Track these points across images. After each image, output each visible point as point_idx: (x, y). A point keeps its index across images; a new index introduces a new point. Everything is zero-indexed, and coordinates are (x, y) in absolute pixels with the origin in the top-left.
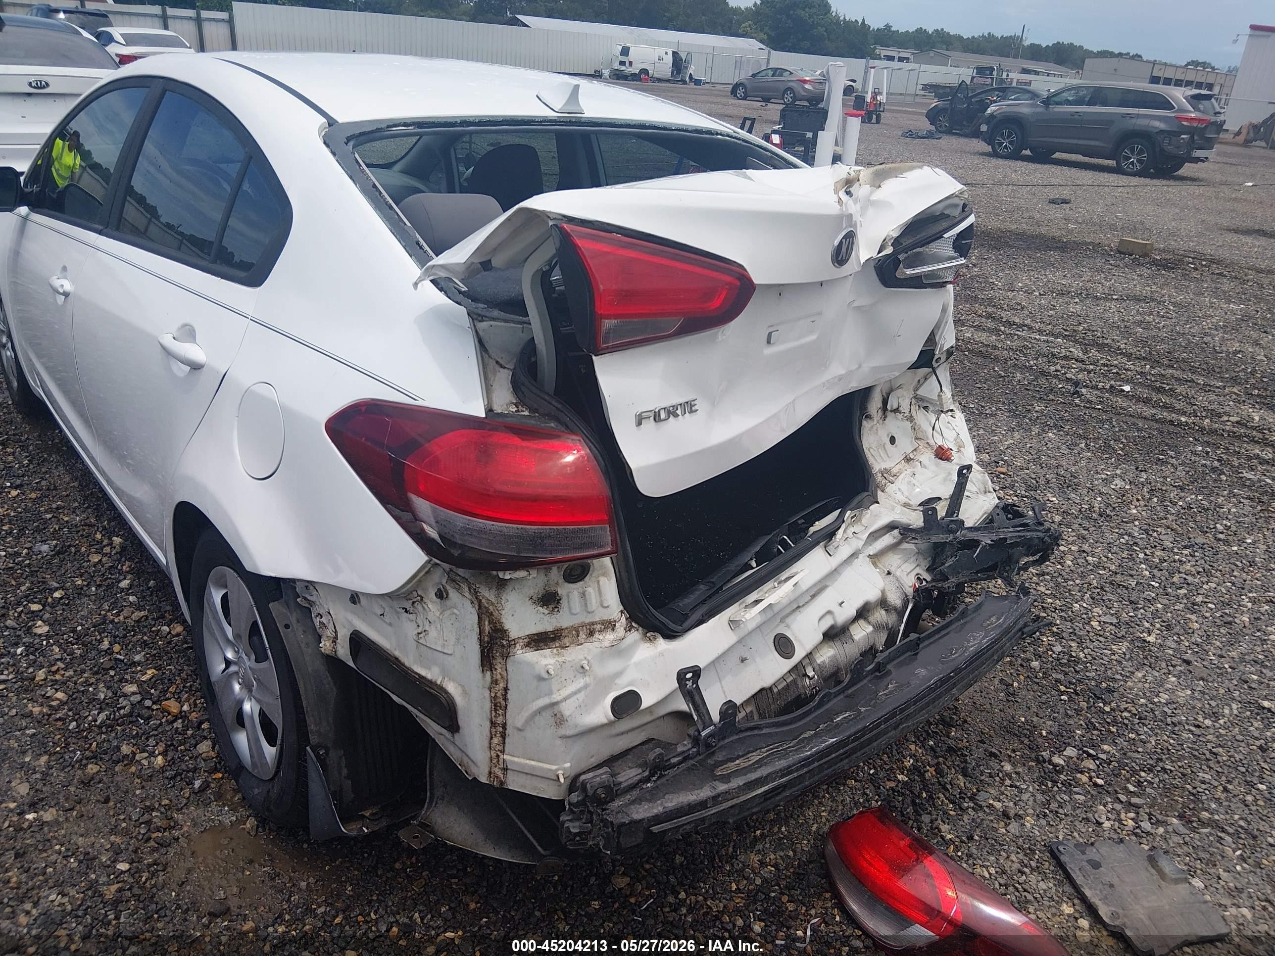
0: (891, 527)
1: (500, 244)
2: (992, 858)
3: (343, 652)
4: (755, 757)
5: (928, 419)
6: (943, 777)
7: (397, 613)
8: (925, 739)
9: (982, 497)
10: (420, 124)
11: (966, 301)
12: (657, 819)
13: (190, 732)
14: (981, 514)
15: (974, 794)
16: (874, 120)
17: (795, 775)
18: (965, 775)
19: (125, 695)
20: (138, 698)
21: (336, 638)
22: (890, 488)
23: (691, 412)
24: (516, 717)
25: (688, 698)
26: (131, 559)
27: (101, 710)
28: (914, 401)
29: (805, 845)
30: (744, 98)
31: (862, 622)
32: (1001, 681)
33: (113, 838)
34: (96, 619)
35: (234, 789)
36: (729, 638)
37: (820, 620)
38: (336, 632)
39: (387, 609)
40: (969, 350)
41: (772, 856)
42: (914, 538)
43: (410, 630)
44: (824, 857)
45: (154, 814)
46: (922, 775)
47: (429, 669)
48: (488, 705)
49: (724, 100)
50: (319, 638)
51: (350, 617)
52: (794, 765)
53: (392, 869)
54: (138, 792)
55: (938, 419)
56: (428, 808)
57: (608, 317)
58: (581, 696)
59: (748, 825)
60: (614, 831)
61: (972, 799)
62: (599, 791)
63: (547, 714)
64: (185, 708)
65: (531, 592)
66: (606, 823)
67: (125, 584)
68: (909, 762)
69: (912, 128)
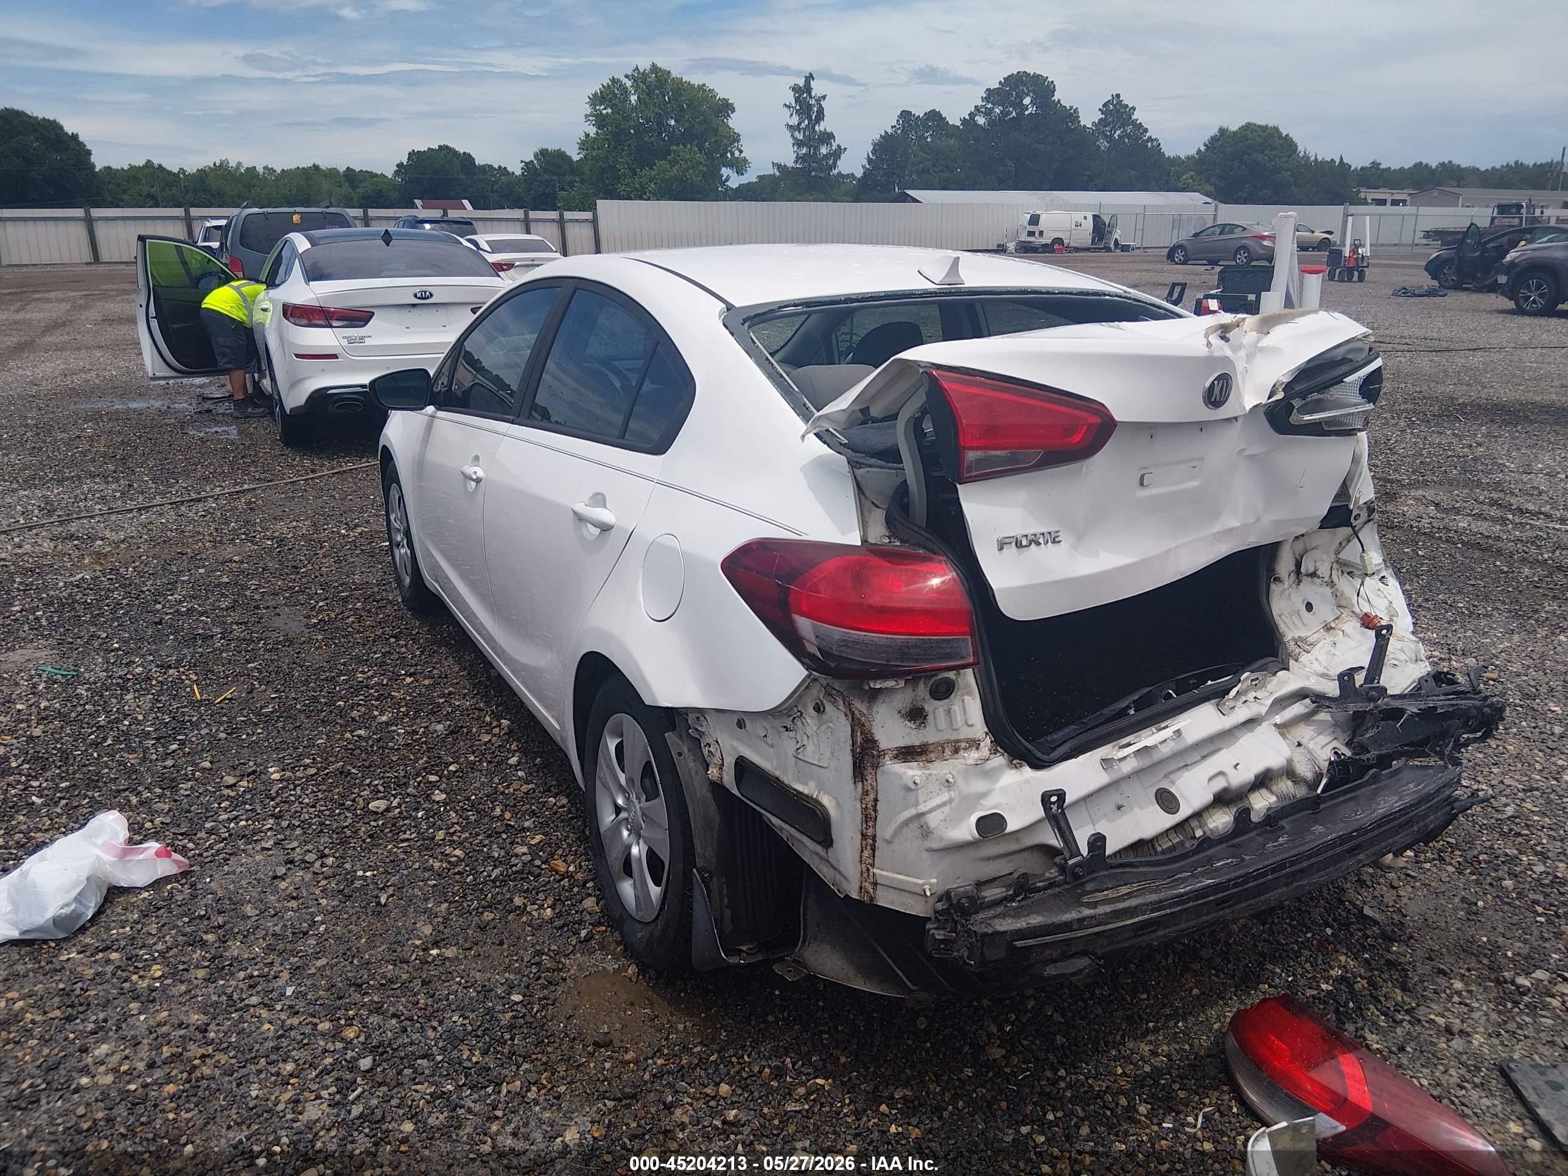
0: (1301, 695)
1: (878, 392)
2: (1425, 1071)
3: (729, 779)
4: (1124, 890)
5: (1353, 586)
6: (1376, 989)
7: (779, 732)
8: (1358, 951)
9: (1411, 666)
10: (808, 303)
11: (1465, 486)
12: (1021, 934)
13: (576, 889)
14: (1409, 683)
15: (1413, 1009)
16: (1356, 278)
17: (1168, 911)
18: (1404, 989)
19: (517, 855)
20: (529, 858)
21: (723, 765)
22: (1304, 658)
23: (1054, 542)
24: (885, 829)
25: (1053, 823)
26: (518, 740)
27: (495, 867)
28: (1335, 566)
29: (1204, 1041)
30: (1185, 263)
31: (1264, 791)
32: (1463, 900)
33: (507, 975)
34: (488, 790)
35: (616, 942)
36: (1102, 778)
37: (1210, 779)
38: (722, 759)
39: (770, 731)
40: (1463, 543)
41: (1165, 1048)
42: (1329, 707)
43: (790, 746)
44: (1223, 1051)
45: (544, 957)
46: (1350, 986)
47: (806, 784)
48: (859, 816)
49: (1159, 267)
50: (707, 766)
51: (736, 744)
52: (1166, 900)
53: (765, 1021)
54: (529, 938)
55: (1362, 584)
56: (801, 947)
57: (971, 449)
58: (947, 809)
59: (1140, 1016)
60: (977, 941)
61: (1409, 1012)
62: (963, 901)
63: (914, 826)
64: (571, 869)
65: (900, 706)
66: (969, 932)
67: (513, 761)
68: (1337, 972)
69: (1406, 285)
